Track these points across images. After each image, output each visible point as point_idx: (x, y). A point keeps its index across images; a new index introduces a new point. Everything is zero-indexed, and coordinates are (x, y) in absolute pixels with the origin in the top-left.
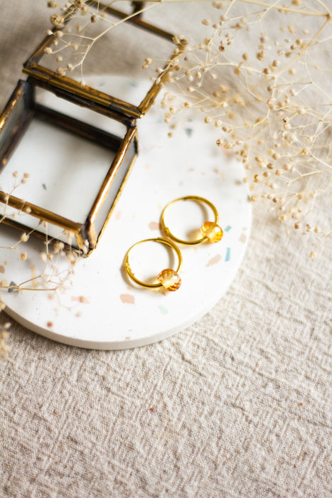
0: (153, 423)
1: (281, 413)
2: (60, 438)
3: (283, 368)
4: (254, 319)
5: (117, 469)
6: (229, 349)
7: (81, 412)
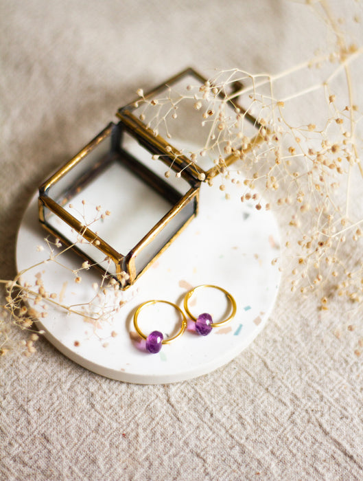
0: (121, 447)
1: (238, 476)
2: (36, 433)
3: (254, 437)
4: (243, 388)
5: (75, 475)
6: (211, 406)
7: (61, 417)
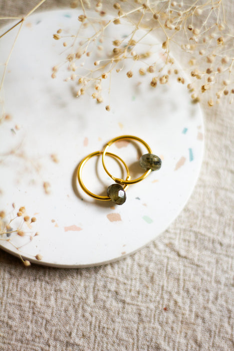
4: (229, 204)
6: (215, 237)
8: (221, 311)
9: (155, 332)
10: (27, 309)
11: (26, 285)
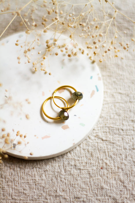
0: (105, 174)
2: (72, 200)
4: (122, 109)
5: (101, 200)
6: (119, 127)
7: (74, 185)
8: (130, 163)
9: (99, 181)
10: (32, 184)
11: (29, 172)
